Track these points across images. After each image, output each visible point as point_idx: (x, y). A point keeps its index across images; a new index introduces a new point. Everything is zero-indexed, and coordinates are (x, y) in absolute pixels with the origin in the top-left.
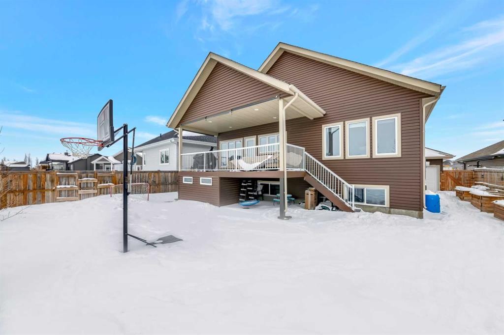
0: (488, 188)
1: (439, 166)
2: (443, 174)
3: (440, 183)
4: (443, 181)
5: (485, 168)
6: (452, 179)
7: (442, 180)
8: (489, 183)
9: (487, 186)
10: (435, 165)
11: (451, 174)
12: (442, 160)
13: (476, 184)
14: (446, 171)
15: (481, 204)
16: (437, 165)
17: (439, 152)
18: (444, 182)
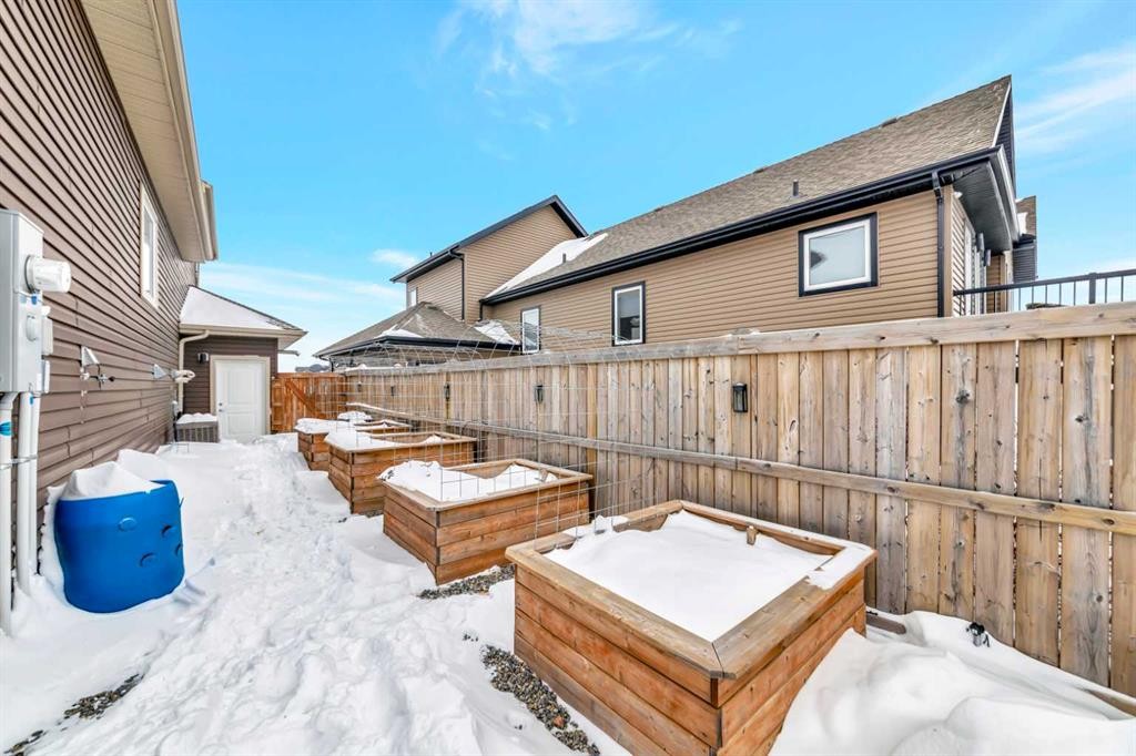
0: (369, 417)
1: (268, 359)
2: (278, 385)
3: (270, 412)
4: (278, 404)
5: (363, 367)
6: (299, 399)
7: (276, 401)
8: (372, 404)
9: (367, 413)
10: (257, 357)
11: (299, 385)
12: (275, 340)
13: (346, 409)
14: (286, 374)
15: (353, 478)
16: (261, 355)
17: (268, 320)
18: (280, 407)
